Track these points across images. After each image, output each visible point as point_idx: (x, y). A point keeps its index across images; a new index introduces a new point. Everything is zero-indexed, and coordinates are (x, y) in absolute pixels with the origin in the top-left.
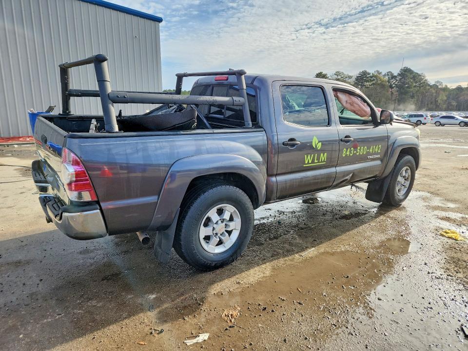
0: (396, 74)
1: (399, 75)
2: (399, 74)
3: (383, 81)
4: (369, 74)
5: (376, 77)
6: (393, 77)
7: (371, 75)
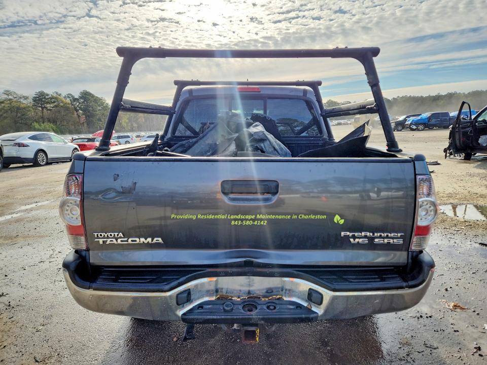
0: (76, 97)
1: (81, 98)
2: (80, 96)
3: (66, 104)
4: (48, 95)
5: (56, 98)
6: (75, 100)
7: (50, 96)
